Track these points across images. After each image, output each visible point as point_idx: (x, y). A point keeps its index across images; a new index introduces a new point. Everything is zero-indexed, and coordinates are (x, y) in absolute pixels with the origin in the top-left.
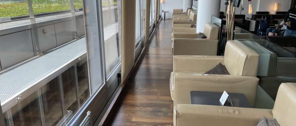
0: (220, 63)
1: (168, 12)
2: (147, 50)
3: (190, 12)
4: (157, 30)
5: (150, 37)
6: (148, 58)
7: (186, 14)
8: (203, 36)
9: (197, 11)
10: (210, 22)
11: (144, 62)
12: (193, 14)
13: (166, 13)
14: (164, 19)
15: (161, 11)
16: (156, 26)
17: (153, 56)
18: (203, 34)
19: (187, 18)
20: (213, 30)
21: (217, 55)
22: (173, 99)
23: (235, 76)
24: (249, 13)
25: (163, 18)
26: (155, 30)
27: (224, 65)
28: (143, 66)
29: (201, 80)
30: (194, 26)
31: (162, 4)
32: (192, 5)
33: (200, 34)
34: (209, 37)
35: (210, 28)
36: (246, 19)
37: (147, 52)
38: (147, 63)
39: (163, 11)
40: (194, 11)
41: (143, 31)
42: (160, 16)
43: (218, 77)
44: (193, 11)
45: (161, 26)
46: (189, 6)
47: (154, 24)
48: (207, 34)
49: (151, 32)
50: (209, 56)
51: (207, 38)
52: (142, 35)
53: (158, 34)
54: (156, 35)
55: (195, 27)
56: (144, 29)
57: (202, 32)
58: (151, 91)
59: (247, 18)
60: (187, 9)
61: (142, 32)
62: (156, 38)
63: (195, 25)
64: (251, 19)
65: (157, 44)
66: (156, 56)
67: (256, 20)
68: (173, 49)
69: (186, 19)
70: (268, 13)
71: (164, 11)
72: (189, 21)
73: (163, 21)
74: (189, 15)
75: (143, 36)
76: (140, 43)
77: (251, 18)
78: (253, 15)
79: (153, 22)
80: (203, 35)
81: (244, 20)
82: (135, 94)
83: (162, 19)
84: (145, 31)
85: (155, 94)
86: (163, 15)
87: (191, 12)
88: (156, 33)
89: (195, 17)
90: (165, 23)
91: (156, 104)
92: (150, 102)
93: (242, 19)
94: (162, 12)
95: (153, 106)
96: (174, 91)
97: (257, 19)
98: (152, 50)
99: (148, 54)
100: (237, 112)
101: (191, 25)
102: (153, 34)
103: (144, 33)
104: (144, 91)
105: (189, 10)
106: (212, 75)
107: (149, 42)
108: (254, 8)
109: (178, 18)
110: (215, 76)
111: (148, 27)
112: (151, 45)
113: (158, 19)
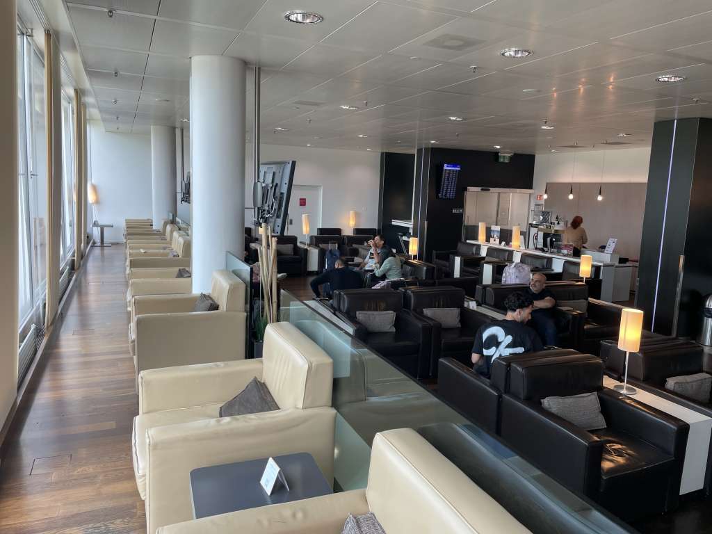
0: (256, 378)
1: (112, 226)
2: (53, 344)
3: (172, 232)
4: (81, 279)
5: (62, 303)
6: (57, 369)
7: (161, 234)
8: (211, 304)
9: (189, 232)
10: (223, 267)
11: (46, 382)
12: (181, 240)
13: (105, 228)
14: (99, 244)
15: (90, 225)
16: (78, 269)
17: (73, 360)
18: (209, 296)
19: (165, 248)
20: (232, 290)
21: (246, 358)
22: (144, 495)
23: (290, 411)
24: (304, 233)
25: (98, 241)
26: (76, 280)
27: (262, 382)
28: (43, 398)
29: (216, 436)
30: (185, 273)
31: (94, 207)
32: (175, 215)
33: (204, 297)
34: (225, 307)
35: (224, 284)
36: (298, 244)
37: (55, 351)
38: (56, 388)
39: (95, 224)
40: (180, 232)
41: (41, 284)
42: (88, 237)
43: (254, 420)
44: (180, 229)
45: (91, 265)
46: (169, 215)
47: (73, 261)
48: (218, 299)
49: (64, 286)
50: (229, 363)
51: (221, 307)
52: (35, 299)
53: (83, 290)
54: (80, 294)
55: (188, 275)
56: (43, 279)
57: (205, 292)
58: (75, 473)
59: (301, 243)
60: (163, 223)
61: (36, 291)
62: (80, 302)
63: (187, 269)
64: (310, 245)
65: (84, 324)
66: (82, 360)
67: (319, 247)
68: (133, 341)
69: (162, 251)
70: (338, 231)
71: (100, 223)
72: (171, 256)
73: (97, 251)
74: (171, 240)
75: (39, 303)
76: (33, 326)
77: (309, 242)
78: (311, 237)
79: (69, 256)
80: (210, 301)
81: (296, 249)
82: (26, 495)
83: (94, 243)
84: (47, 286)
85: (88, 480)
86: (96, 232)
87: (175, 234)
88: (80, 289)
89: (188, 247)
90: (102, 254)
91: (93, 511)
92: (75, 510)
93: (291, 246)
94: (93, 226)
95: (86, 522)
96: (145, 475)
97: (320, 245)
98: (69, 343)
99: (58, 356)
100: (300, 515)
101: (176, 269)
102: (71, 290)
103: (43, 292)
104: (54, 477)
105: (169, 228)
106: (238, 417)
107: (58, 320)
108: (311, 221)
109: (142, 248)
110: (246, 422)
111: (55, 272)
112: (63, 326)
113: (82, 245)
